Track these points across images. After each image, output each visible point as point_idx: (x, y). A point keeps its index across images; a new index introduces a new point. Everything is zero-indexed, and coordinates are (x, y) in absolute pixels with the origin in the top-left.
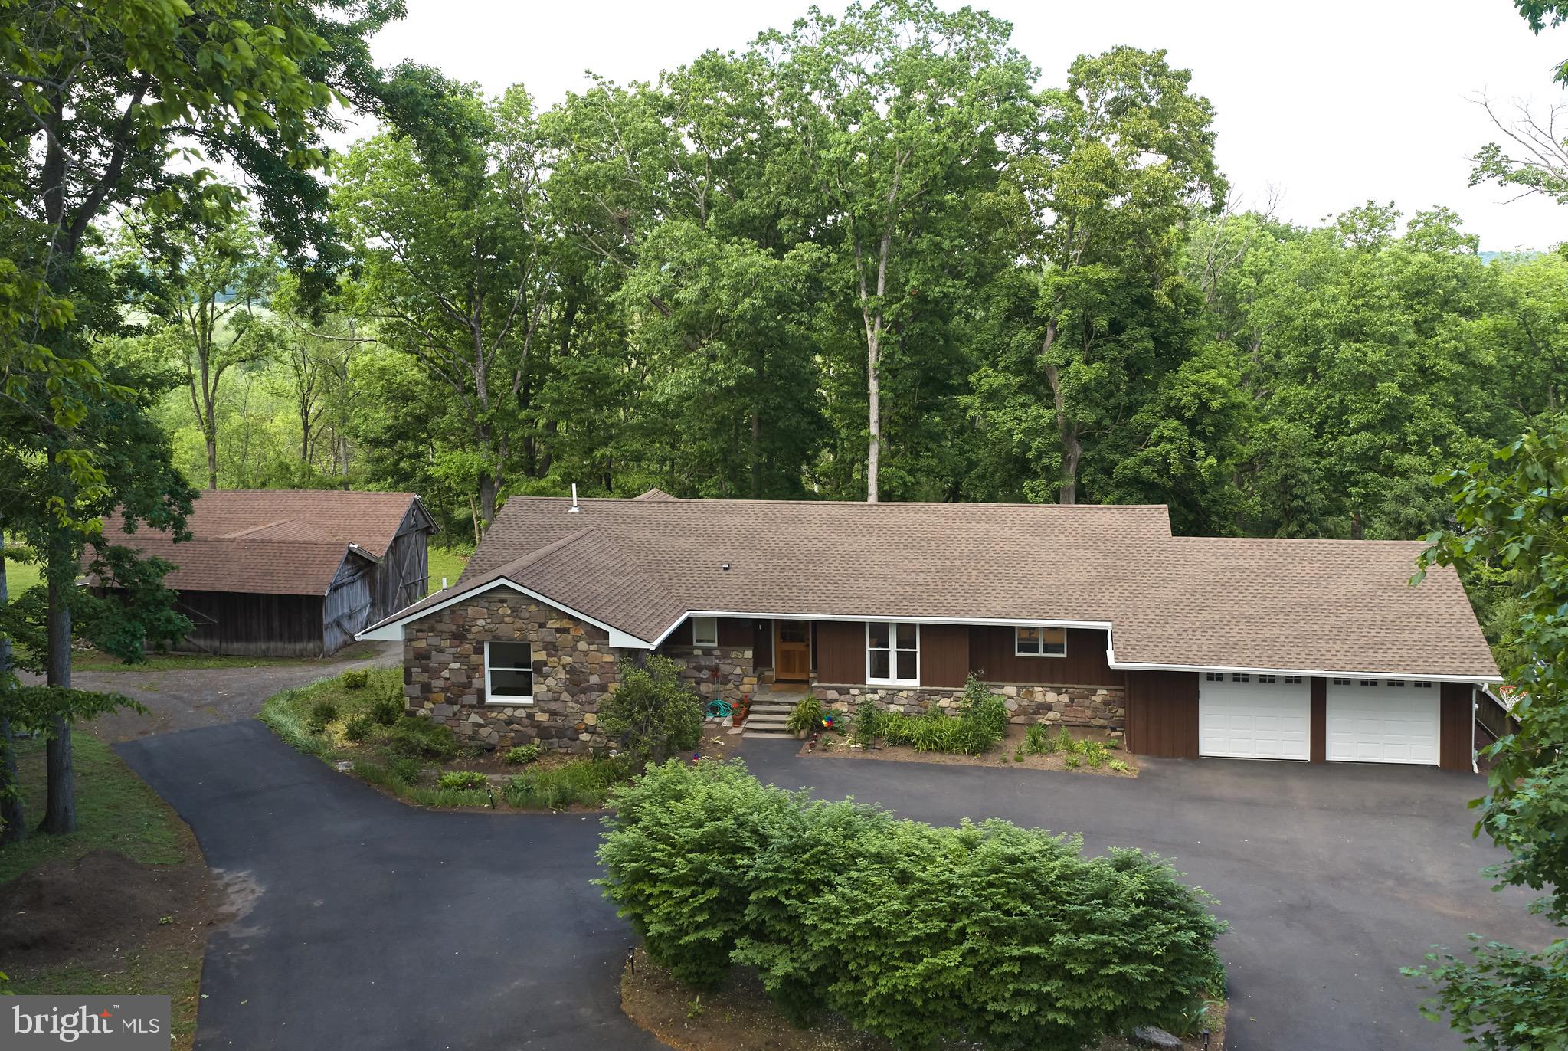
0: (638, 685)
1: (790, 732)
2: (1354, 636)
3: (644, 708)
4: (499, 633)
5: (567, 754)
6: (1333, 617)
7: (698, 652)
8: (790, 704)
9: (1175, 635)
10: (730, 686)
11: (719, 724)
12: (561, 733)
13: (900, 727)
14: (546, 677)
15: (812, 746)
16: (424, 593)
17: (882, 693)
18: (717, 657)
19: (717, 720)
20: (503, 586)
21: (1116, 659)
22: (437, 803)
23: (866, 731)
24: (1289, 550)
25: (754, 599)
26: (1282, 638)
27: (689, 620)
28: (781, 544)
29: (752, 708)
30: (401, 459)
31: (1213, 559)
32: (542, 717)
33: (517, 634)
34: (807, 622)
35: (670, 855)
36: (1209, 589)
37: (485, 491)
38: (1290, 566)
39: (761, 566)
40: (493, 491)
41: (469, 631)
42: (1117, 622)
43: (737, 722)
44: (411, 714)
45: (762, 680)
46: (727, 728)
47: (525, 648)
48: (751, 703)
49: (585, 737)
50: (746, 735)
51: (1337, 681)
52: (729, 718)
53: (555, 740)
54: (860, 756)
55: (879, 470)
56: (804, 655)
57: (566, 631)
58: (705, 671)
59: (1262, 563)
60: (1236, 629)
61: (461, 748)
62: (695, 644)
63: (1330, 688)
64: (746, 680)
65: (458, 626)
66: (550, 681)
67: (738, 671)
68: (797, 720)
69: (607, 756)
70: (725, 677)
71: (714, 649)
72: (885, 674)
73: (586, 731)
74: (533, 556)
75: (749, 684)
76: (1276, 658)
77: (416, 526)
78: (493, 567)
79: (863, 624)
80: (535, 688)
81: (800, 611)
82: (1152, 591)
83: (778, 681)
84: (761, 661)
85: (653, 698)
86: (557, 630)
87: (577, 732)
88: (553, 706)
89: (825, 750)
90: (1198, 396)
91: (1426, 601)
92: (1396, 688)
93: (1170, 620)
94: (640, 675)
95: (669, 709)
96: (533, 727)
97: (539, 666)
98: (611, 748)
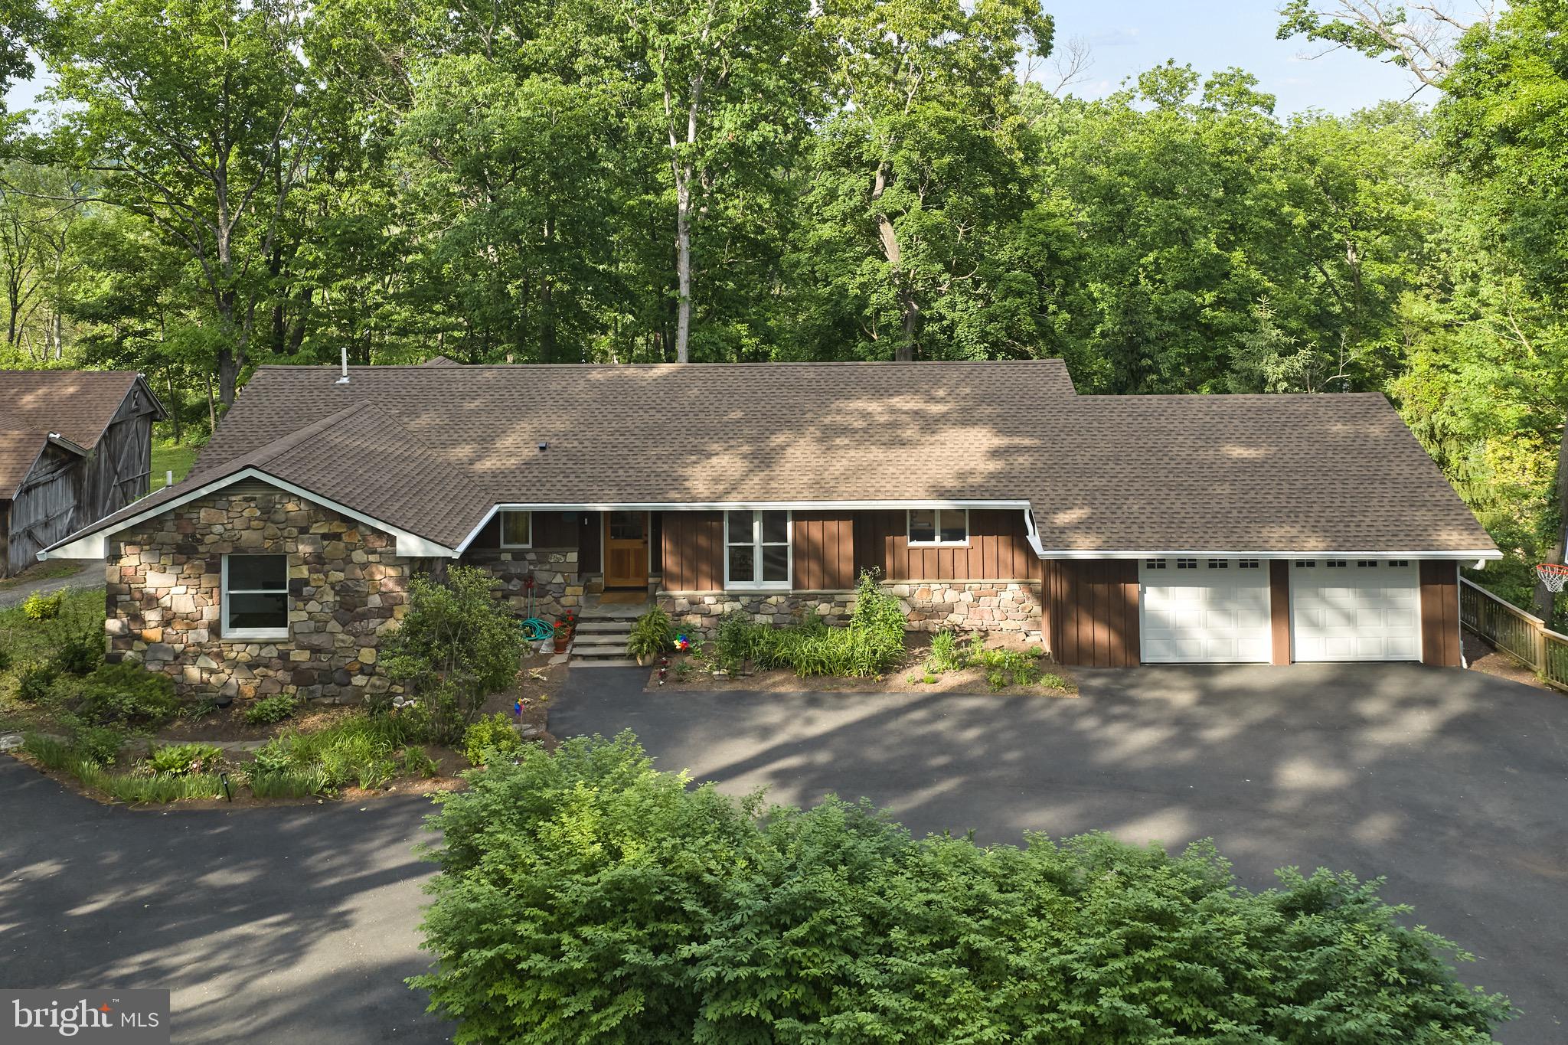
0: (439, 610)
1: (632, 657)
2: (1316, 508)
3: (446, 639)
4: (243, 544)
5: (333, 705)
6: (1285, 485)
7: (507, 557)
8: (628, 620)
9: (1108, 514)
10: (549, 598)
11: (536, 650)
12: (326, 677)
13: (774, 645)
14: (307, 601)
15: (663, 676)
16: (145, 489)
17: (745, 600)
18: (531, 562)
19: (534, 645)
20: (251, 479)
21: (1045, 547)
22: (144, 798)
23: (733, 653)
24: (1214, 407)
25: (582, 486)
26: (1235, 513)
27: (497, 514)
28: (610, 416)
29: (579, 627)
30: (125, 337)
31: (1130, 420)
32: (300, 656)
33: (268, 544)
34: (644, 513)
35: (547, 928)
36: (1134, 456)
37: (225, 369)
38: (1221, 426)
39: (587, 444)
40: (235, 369)
41: (201, 542)
42: (1035, 499)
43: (559, 648)
44: (115, 659)
45: (589, 590)
46: (548, 656)
47: (279, 562)
48: (577, 620)
49: (359, 680)
50: (573, 664)
51: (1300, 563)
52: (549, 640)
53: (318, 687)
54: (728, 688)
55: (689, 335)
56: (640, 555)
57: (337, 537)
58: (515, 581)
59: (1187, 423)
60: (1178, 504)
61: (183, 704)
62: (503, 546)
63: (1293, 572)
64: (569, 590)
65: (186, 535)
66: (313, 606)
67: (559, 579)
68: (641, 642)
69: (390, 706)
70: (542, 587)
71: (528, 551)
72: (749, 577)
73: (362, 672)
74: (291, 439)
75: (573, 596)
76: (1234, 538)
77: (137, 410)
78: (236, 455)
79: (721, 513)
80: (292, 617)
81: (642, 500)
82: (1069, 460)
83: (608, 589)
84: (587, 565)
85: (459, 624)
86: (324, 537)
87: (349, 674)
88: (316, 640)
89: (680, 681)
90: (1047, 246)
91: (1384, 462)
92: (1368, 569)
93: (1098, 495)
94: (440, 593)
95: (483, 642)
96: (286, 669)
97: (298, 586)
98: (396, 694)
